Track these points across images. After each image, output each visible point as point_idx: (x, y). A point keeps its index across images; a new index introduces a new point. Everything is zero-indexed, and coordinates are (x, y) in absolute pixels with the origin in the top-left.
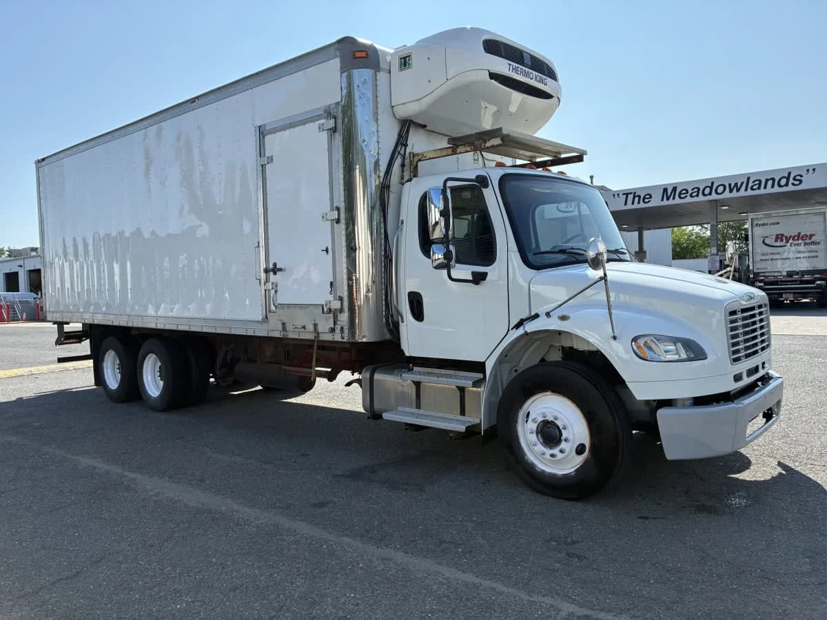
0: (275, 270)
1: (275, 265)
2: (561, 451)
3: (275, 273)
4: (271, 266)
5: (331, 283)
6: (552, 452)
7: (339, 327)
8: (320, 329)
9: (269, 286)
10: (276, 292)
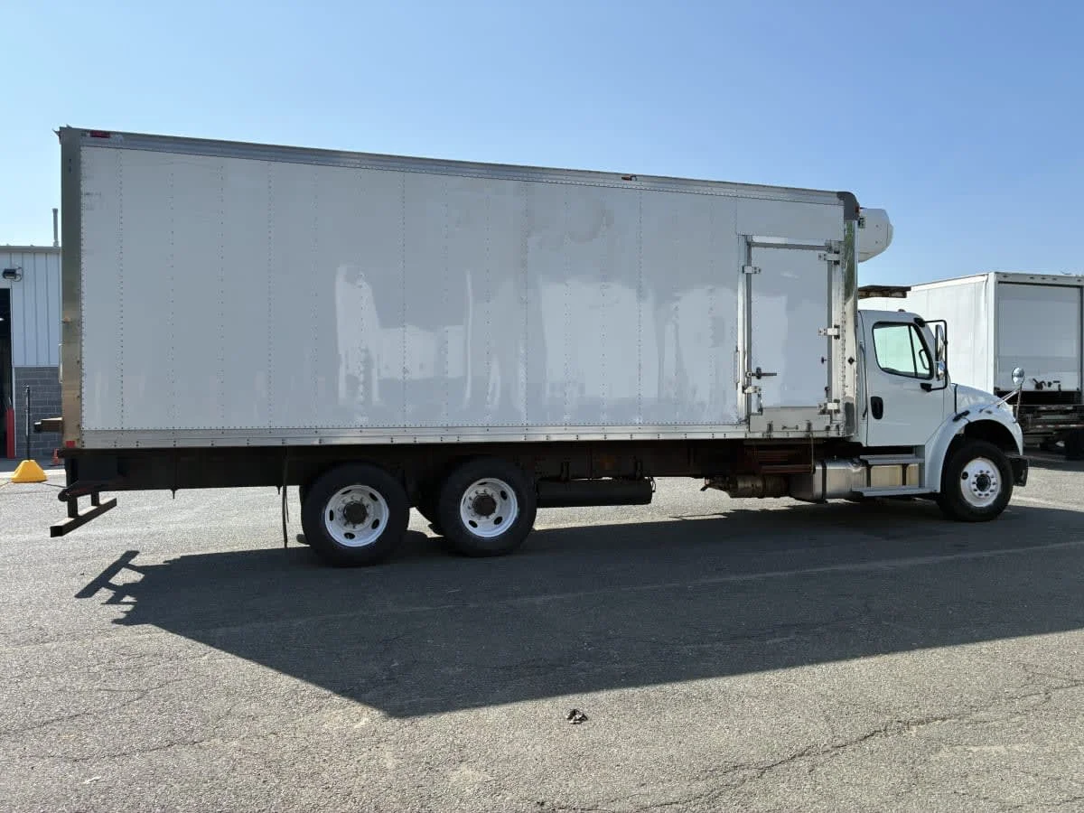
0: (759, 375)
1: (758, 369)
2: (991, 491)
3: (759, 377)
4: (754, 371)
5: (826, 389)
6: (987, 492)
7: (834, 426)
8: (814, 428)
9: (750, 390)
10: (759, 396)
